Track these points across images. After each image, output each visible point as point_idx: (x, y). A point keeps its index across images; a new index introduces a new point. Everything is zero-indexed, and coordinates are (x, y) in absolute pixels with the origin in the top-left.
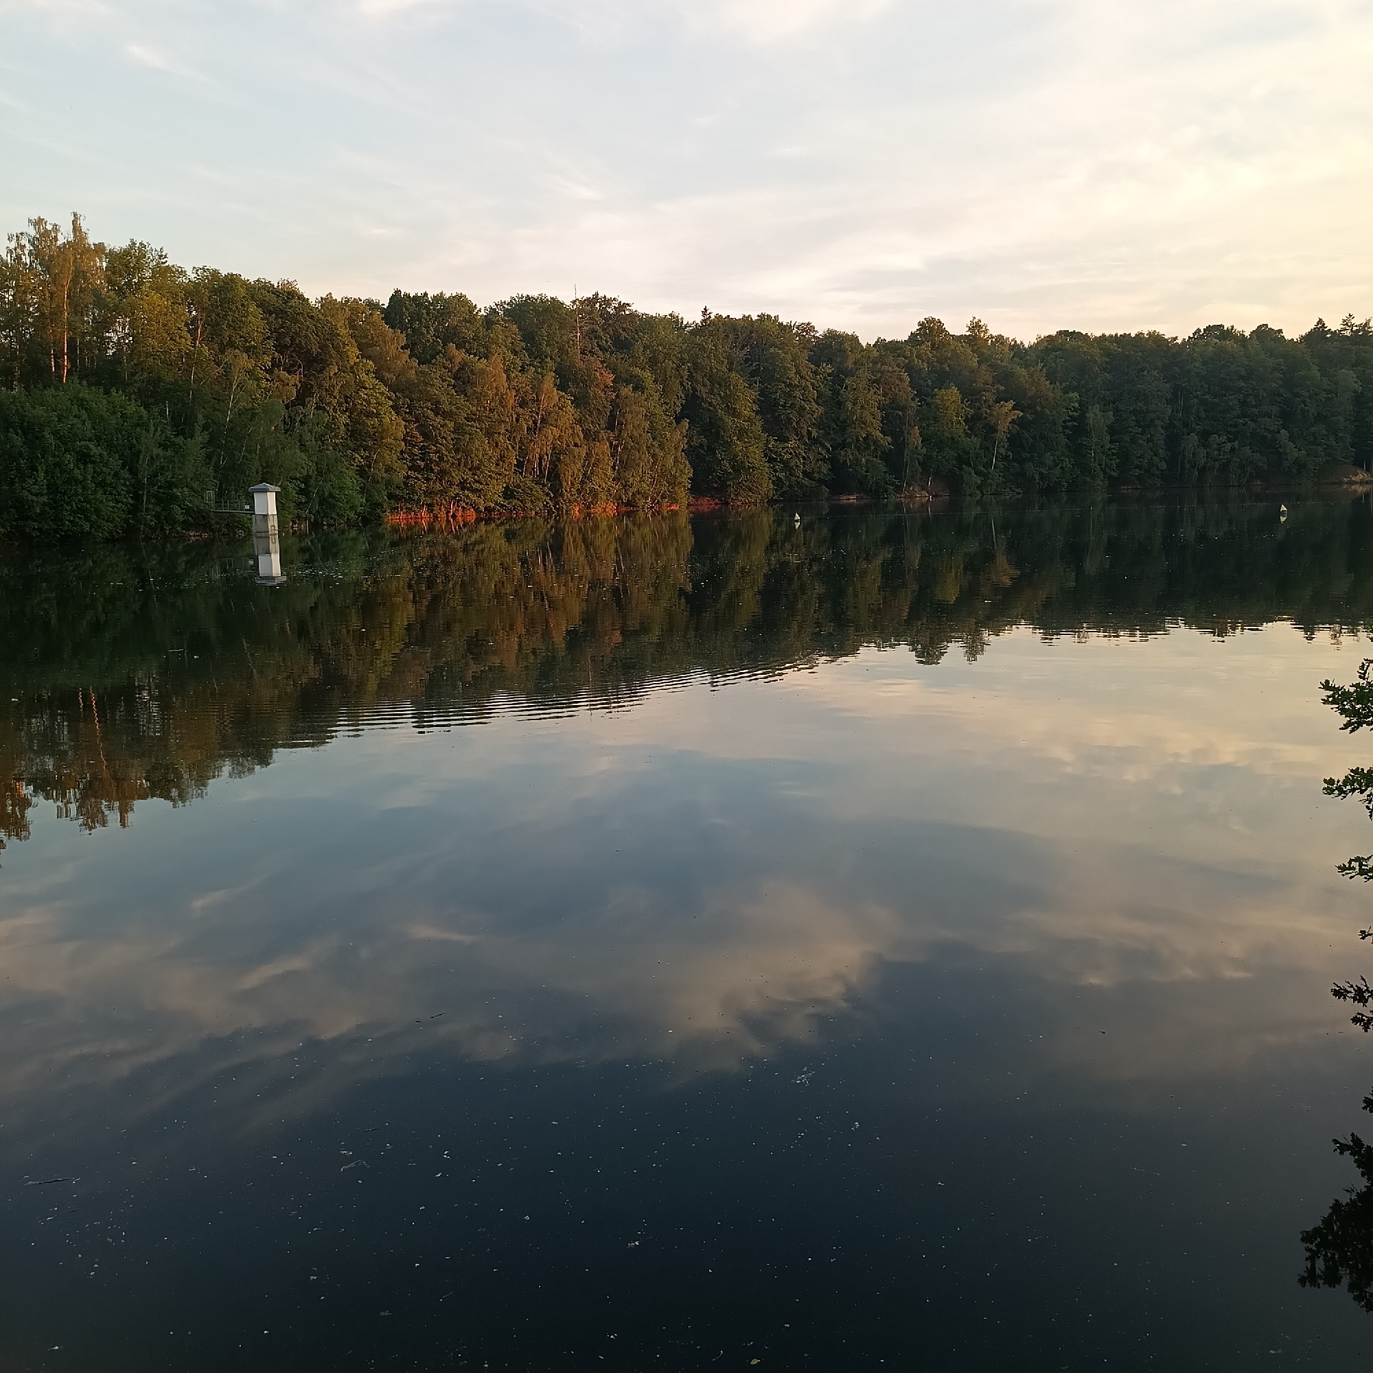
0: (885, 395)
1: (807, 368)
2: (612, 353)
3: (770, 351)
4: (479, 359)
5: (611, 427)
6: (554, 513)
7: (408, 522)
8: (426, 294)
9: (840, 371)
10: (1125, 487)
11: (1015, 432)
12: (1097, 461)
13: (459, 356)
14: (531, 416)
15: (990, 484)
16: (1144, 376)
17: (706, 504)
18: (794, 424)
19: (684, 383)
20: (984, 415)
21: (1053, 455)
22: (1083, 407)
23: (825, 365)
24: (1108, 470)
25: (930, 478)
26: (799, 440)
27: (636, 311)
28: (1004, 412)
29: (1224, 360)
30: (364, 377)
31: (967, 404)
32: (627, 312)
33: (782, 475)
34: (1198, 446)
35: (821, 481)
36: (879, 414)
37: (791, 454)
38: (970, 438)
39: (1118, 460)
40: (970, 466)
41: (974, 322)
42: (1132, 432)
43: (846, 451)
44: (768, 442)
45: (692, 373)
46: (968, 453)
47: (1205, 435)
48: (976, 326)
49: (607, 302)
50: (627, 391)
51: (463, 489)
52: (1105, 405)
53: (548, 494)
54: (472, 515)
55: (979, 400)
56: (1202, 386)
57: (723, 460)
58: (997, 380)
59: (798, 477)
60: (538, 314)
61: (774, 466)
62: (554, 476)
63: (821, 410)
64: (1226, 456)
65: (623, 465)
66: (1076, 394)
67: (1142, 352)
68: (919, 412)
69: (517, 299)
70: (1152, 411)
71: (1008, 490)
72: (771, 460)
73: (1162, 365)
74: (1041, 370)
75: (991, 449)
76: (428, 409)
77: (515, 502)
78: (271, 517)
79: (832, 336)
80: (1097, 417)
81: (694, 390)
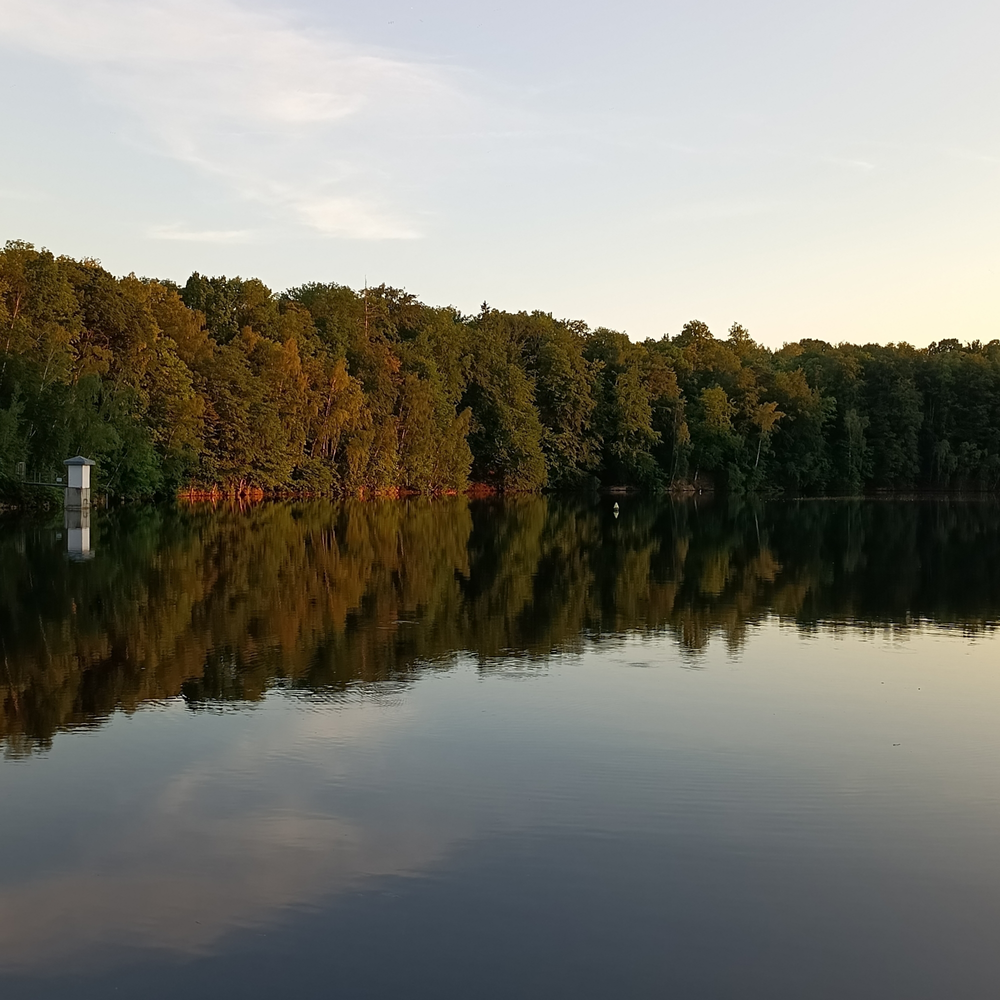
0: (655, 391)
1: (581, 363)
2: (397, 341)
3: (547, 346)
4: (274, 342)
5: (396, 412)
6: (340, 494)
7: (198, 499)
8: (224, 278)
9: (612, 367)
10: (881, 489)
11: (777, 431)
12: (854, 463)
13: (255, 338)
14: (322, 399)
15: (754, 481)
16: (897, 384)
17: (484, 491)
18: (569, 415)
19: (467, 373)
20: (748, 415)
21: (813, 455)
22: (840, 412)
23: (598, 360)
24: (864, 472)
25: (697, 473)
26: (572, 431)
27: (421, 302)
28: (767, 412)
29: (972, 372)
30: (165, 354)
31: (733, 403)
32: (412, 304)
33: (556, 465)
34: (949, 452)
35: (593, 472)
36: (650, 410)
37: (565, 444)
38: (735, 436)
39: (874, 463)
40: (735, 462)
41: (736, 326)
42: (887, 436)
43: (618, 443)
44: (544, 432)
45: (473, 363)
46: (733, 450)
47: (956, 443)
48: (737, 331)
49: (393, 293)
50: (412, 378)
51: (255, 467)
52: (861, 410)
53: (335, 476)
54: (259, 493)
55: (742, 400)
56: (952, 396)
57: (501, 447)
58: (760, 382)
59: (572, 467)
60: (330, 301)
61: (548, 456)
62: (341, 457)
63: (595, 404)
64: (977, 463)
65: (407, 450)
66: (833, 398)
67: (895, 361)
68: (686, 410)
69: (308, 287)
70: (906, 418)
71: (771, 487)
72: (546, 450)
73: (914, 374)
74: (801, 375)
75: (754, 446)
76: (225, 388)
77: (302, 482)
78: (84, 492)
79: (603, 334)
80: (854, 420)
81: (475, 379)
